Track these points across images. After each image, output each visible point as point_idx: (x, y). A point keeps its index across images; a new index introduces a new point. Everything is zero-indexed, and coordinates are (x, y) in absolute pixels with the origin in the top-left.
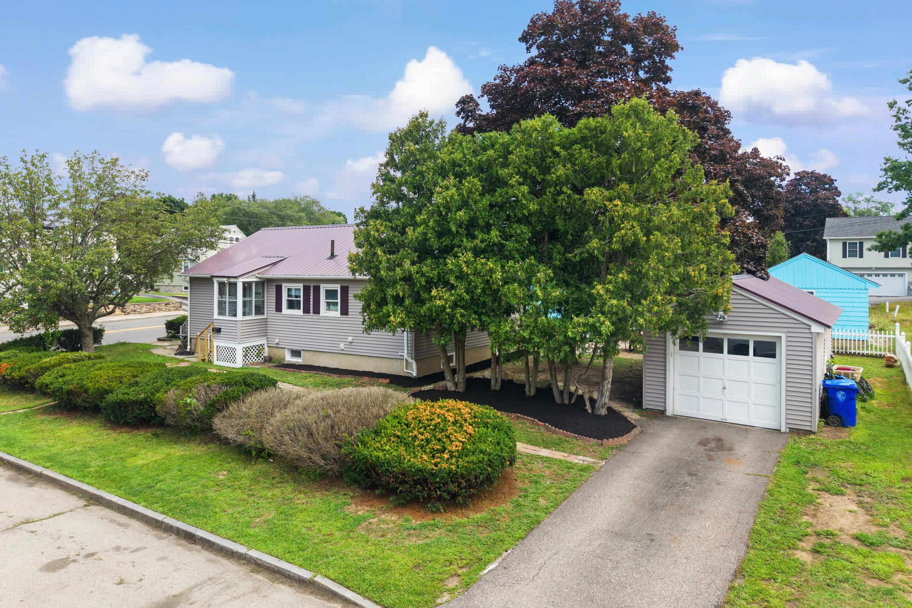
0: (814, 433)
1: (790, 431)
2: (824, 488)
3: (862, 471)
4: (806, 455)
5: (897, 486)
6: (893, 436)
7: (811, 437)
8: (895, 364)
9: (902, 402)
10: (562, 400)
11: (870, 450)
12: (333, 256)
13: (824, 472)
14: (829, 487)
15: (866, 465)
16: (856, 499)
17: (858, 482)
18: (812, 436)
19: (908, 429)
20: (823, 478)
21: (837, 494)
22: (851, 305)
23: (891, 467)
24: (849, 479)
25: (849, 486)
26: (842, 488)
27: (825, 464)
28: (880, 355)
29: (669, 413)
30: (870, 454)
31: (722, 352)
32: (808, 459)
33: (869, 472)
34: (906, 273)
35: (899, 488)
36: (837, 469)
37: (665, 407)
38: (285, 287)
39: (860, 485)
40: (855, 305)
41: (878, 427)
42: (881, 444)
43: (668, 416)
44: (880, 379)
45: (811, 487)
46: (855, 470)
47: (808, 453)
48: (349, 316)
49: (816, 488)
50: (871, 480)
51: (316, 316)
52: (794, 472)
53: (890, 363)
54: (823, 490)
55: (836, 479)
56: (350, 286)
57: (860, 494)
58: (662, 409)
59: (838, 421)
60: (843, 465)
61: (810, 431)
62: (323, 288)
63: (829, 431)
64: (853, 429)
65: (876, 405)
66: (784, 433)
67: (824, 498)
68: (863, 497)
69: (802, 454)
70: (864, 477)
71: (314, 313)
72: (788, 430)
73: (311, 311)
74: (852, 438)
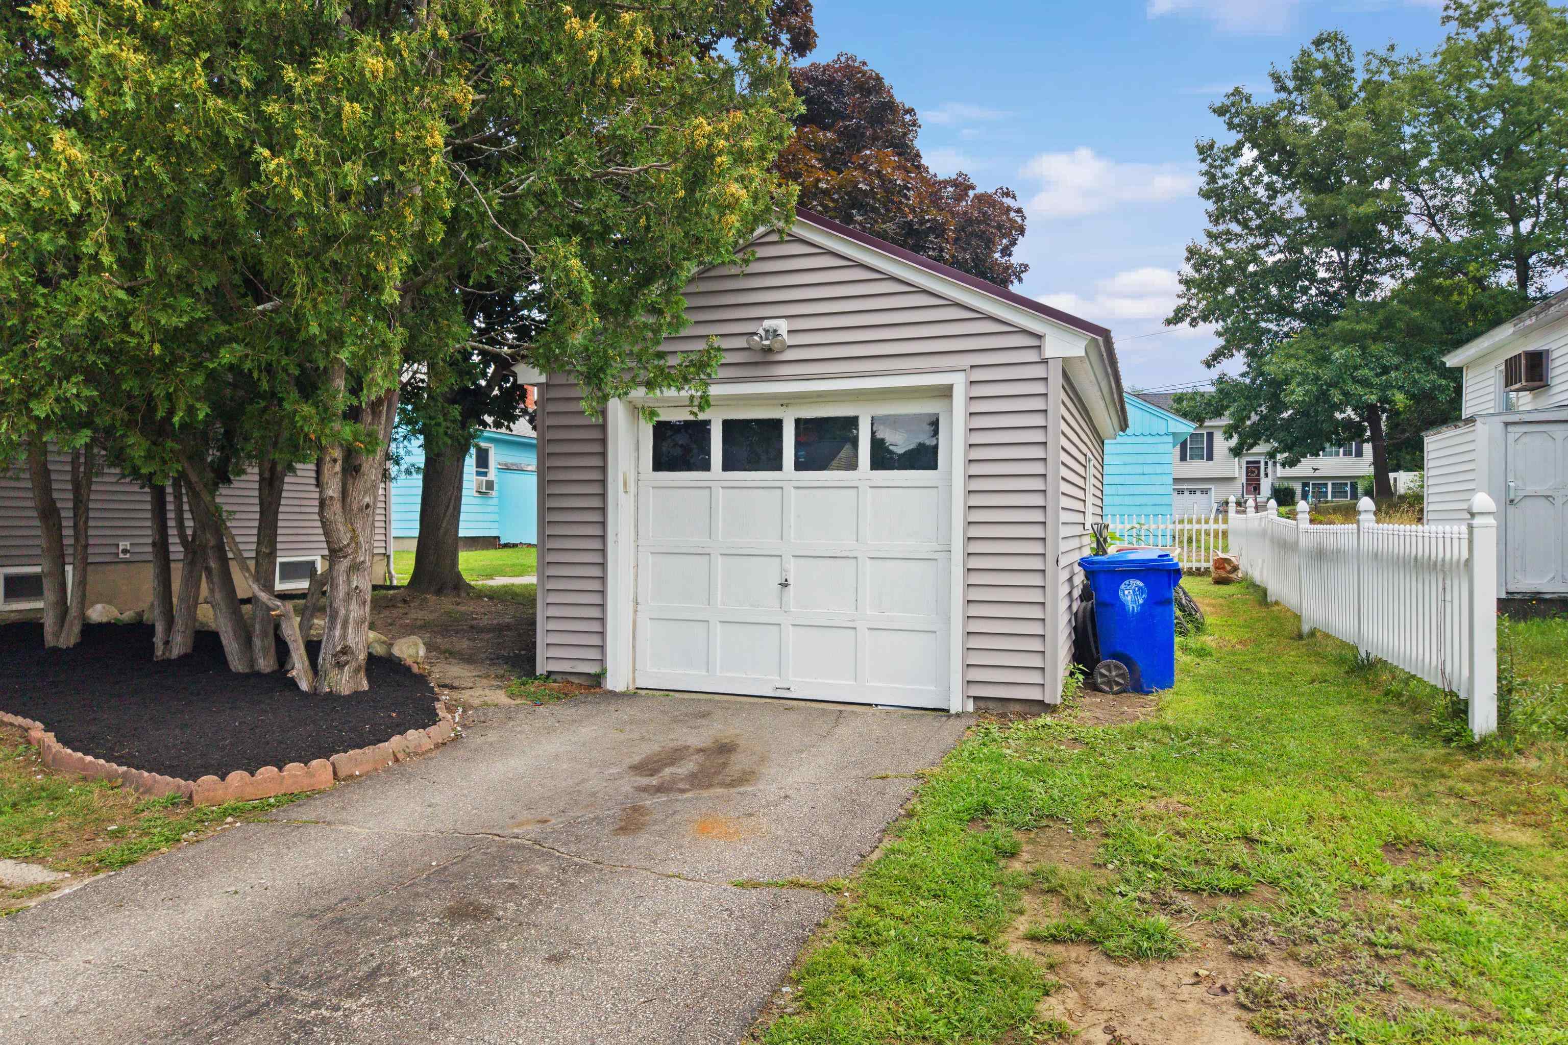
0: (1051, 709)
1: (977, 709)
2: (1079, 922)
3: (1225, 826)
4: (1018, 779)
5: (1386, 883)
6: (1285, 705)
7: (1040, 721)
8: (1233, 576)
9: (1271, 635)
10: (252, 662)
11: (1232, 749)
13: (1081, 846)
14: (1102, 918)
15: (1238, 799)
16: (1231, 975)
17: (1226, 879)
18: (1048, 719)
19: (1317, 685)
20: (1077, 874)
21: (1139, 955)
22: (1139, 469)
23: (1325, 804)
24: (1183, 865)
25: (1188, 901)
26: (1163, 920)
27: (1085, 811)
28: (1198, 569)
29: (616, 681)
30: (1238, 762)
31: (779, 467)
32: (1025, 795)
33: (1254, 827)
34: (1212, 487)
35: (1396, 891)
36: (1133, 825)
37: (602, 661)
39: (1236, 892)
40: (1147, 469)
41: (1233, 687)
42: (1262, 728)
43: (613, 694)
44: (1207, 601)
45: (1023, 925)
46: (1199, 824)
47: (1027, 773)
49: (1042, 930)
50: (1277, 865)
52: (957, 854)
53: (1223, 574)
54: (1076, 937)
55: (1131, 872)
57: (1245, 947)
58: (593, 669)
59: (1122, 676)
60: (1151, 808)
61: (1041, 702)
63: (1097, 705)
64: (1167, 695)
65: (1214, 644)
66: (958, 715)
67: (1079, 984)
68: (1262, 959)
69: (1002, 778)
70: (1240, 853)
72: (970, 707)
74: (1169, 717)
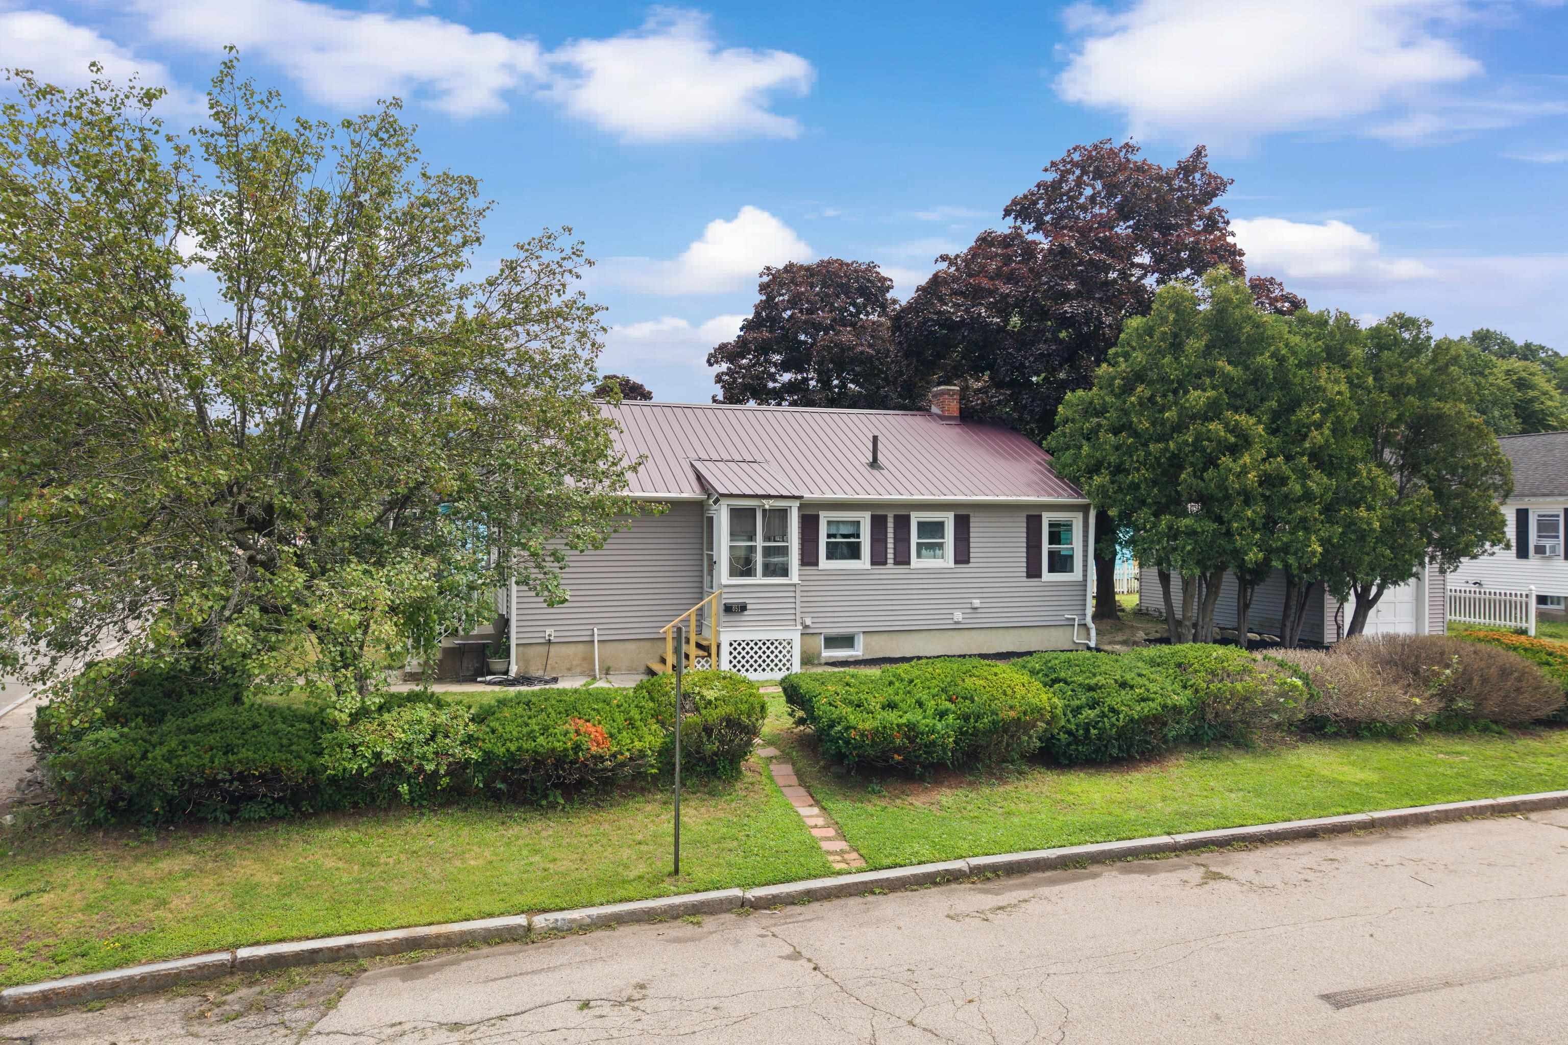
12: (874, 463)
38: (824, 517)
48: (971, 565)
51: (902, 569)
56: (972, 514)
62: (915, 518)
71: (897, 562)
73: (890, 561)
